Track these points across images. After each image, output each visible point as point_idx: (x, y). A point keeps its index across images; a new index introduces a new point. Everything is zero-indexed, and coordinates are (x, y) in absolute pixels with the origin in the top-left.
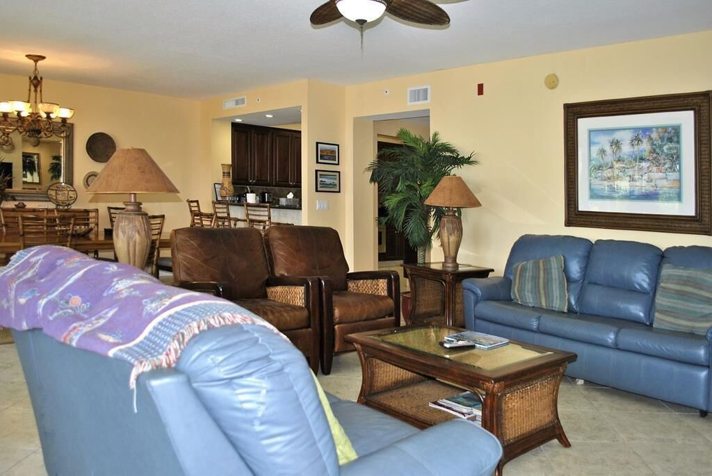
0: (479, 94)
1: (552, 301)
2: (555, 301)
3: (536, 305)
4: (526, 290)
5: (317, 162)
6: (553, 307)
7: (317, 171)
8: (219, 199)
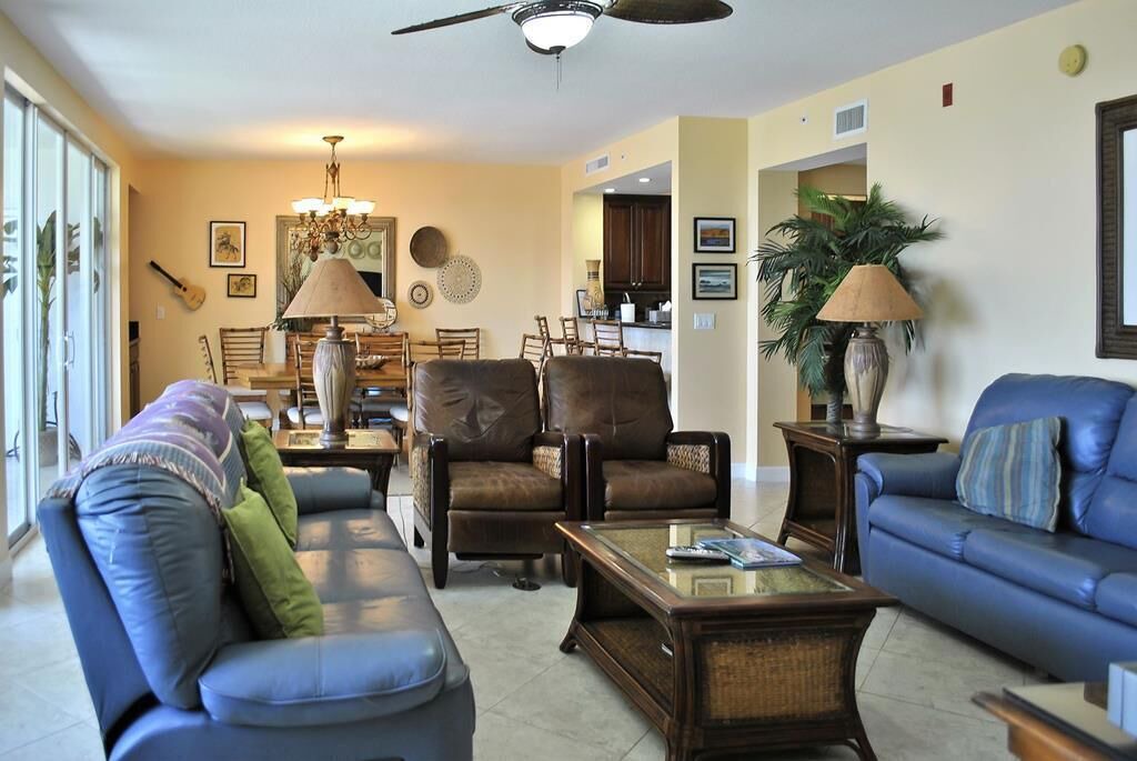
0: (945, 105)
1: (1026, 506)
2: (1030, 508)
3: (994, 513)
4: (979, 481)
5: (696, 251)
6: (1024, 519)
7: (694, 265)
8: (583, 314)
